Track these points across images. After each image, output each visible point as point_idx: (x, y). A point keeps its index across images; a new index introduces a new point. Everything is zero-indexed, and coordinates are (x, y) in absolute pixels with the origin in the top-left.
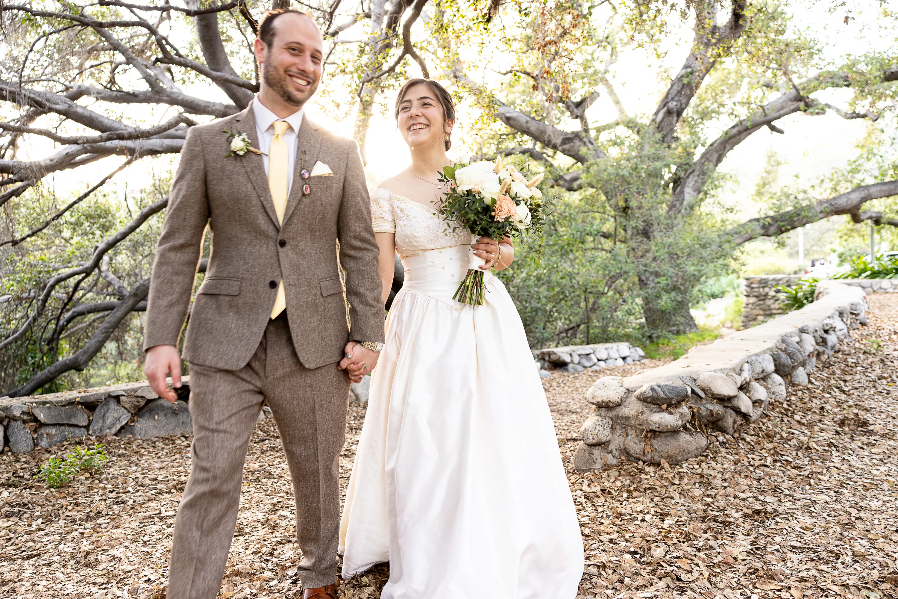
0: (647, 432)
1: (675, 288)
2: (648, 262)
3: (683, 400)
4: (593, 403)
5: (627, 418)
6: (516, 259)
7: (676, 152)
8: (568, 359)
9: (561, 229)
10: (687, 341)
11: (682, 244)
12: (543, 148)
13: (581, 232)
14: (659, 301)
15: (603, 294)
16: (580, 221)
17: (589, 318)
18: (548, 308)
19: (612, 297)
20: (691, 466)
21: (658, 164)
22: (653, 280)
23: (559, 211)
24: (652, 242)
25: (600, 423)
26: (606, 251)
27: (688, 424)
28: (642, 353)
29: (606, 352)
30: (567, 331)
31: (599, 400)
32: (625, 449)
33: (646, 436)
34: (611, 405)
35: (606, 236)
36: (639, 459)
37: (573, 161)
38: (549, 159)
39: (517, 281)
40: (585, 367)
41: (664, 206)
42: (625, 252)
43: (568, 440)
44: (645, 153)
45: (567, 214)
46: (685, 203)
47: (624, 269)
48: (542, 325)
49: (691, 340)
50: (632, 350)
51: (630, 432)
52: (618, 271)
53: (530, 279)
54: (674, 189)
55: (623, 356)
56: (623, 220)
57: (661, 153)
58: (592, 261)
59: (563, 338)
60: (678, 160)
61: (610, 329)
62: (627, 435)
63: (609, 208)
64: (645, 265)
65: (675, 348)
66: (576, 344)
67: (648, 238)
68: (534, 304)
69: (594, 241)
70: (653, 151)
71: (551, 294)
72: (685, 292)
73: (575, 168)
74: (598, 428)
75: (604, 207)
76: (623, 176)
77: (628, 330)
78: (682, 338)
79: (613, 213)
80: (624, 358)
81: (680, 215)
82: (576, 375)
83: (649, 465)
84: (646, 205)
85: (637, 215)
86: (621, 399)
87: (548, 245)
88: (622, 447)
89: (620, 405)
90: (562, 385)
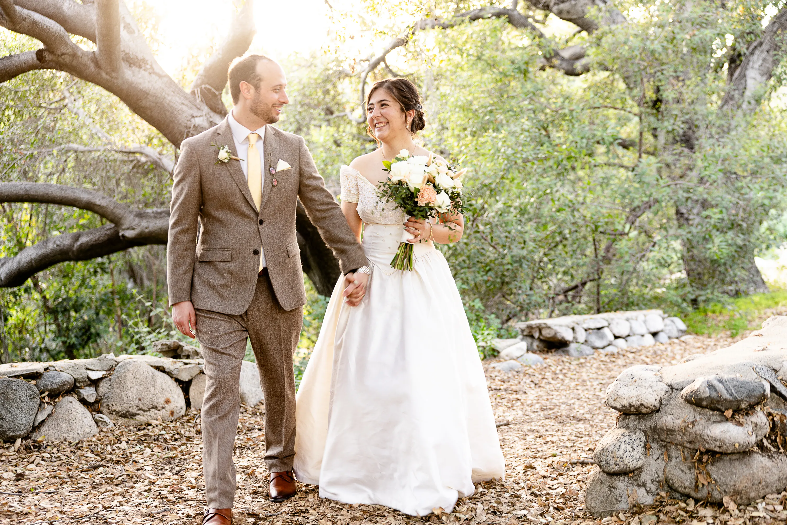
0: (701, 453)
1: (733, 225)
2: (691, 184)
3: (758, 404)
4: (615, 408)
5: (670, 432)
6: (487, 182)
7: (735, 14)
8: (568, 336)
9: (556, 136)
10: (752, 307)
11: (744, 156)
12: (529, 8)
13: (588, 139)
14: (710, 246)
15: (623, 234)
16: (587, 123)
17: (600, 272)
18: (536, 258)
19: (636, 239)
20: (770, 508)
21: (708, 32)
22: (698, 214)
23: (553, 106)
24: (698, 154)
25: (627, 439)
26: (627, 168)
27: (765, 441)
28: (683, 326)
29: (627, 324)
30: (566, 292)
31: (626, 403)
32: (667, 480)
33: (700, 460)
34: (644, 410)
35: (625, 145)
36: (688, 496)
37: (574, 28)
38: (537, 25)
39: (490, 215)
40: (595, 348)
41: (714, 98)
42: (654, 170)
43: (574, 464)
44: (686, 15)
45: (566, 111)
46: (748, 93)
47: (655, 195)
48: (528, 283)
49: (757, 305)
50: (668, 321)
51: (674, 453)
52: (646, 199)
53: (509, 212)
54: (731, 72)
55: (653, 330)
56: (652, 119)
57: (711, 16)
58: (605, 182)
59: (561, 303)
60: (739, 27)
61: (631, 289)
62: (669, 458)
63: (630, 102)
64: (688, 191)
65: (732, 318)
66: (580, 313)
67: (691, 147)
68: (517, 251)
69: (608, 152)
70: (699, 11)
71: (542, 235)
72: (748, 232)
73: (576, 40)
74: (623, 446)
75: (623, 101)
76: (653, 52)
77: (659, 291)
78: (742, 302)
79: (636, 110)
80: (654, 334)
81: (740, 112)
82: (582, 360)
83: (705, 505)
84: (688, 97)
85: (675, 112)
86: (660, 402)
87: (537, 159)
88: (662, 477)
89: (658, 411)
90: (561, 376)
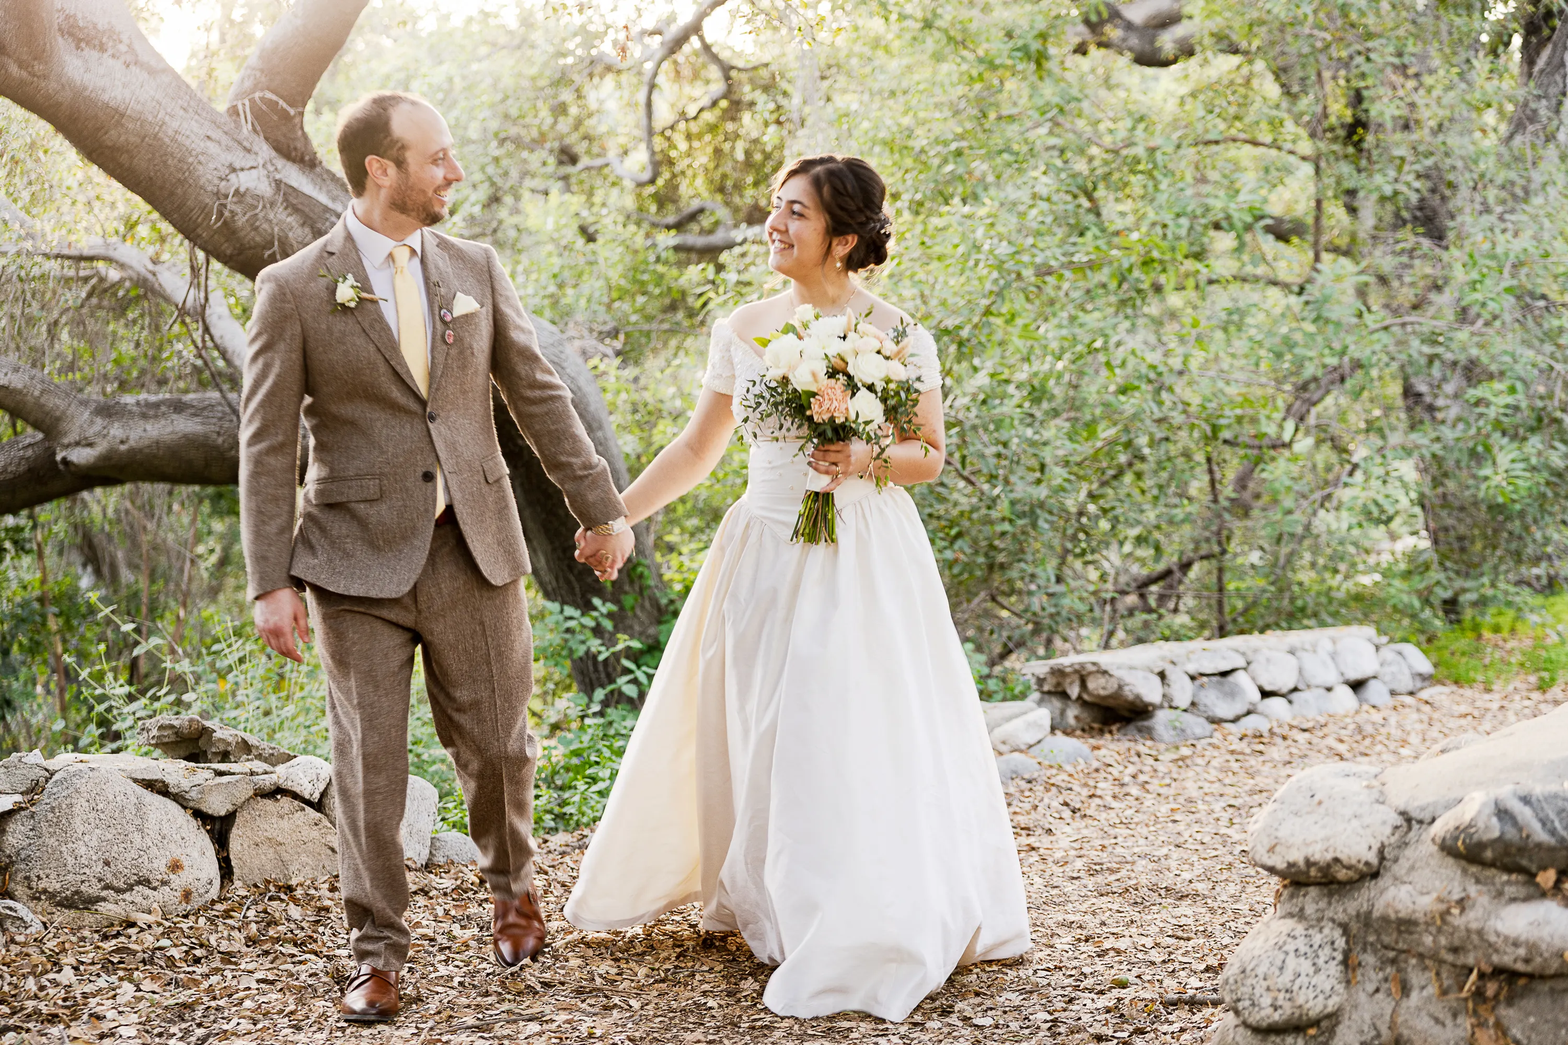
0: (1482, 976)
1: (1542, 422)
2: (1441, 325)
4: (1272, 870)
5: (1406, 925)
6: (950, 322)
8: (1151, 692)
9: (1116, 210)
13: (1193, 217)
14: (1486, 471)
15: (1278, 445)
16: (1189, 178)
17: (1223, 538)
18: (1071, 504)
19: (1310, 456)
22: (1456, 396)
23: (1107, 140)
24: (1454, 251)
25: (1301, 944)
26: (1286, 286)
28: (1424, 665)
29: (1292, 661)
30: (1143, 586)
31: (1297, 857)
33: (1479, 994)
34: (1342, 874)
35: (1280, 233)
39: (958, 403)
40: (1215, 721)
41: (1490, 117)
42: (1352, 292)
43: (1170, 1005)
45: (1139, 151)
47: (1355, 352)
48: (1051, 565)
50: (1388, 653)
51: (1416, 978)
52: (1333, 361)
53: (1004, 396)
54: (1530, 55)
55: (1354, 675)
56: (1345, 168)
58: (1234, 322)
59: (1131, 613)
61: (1300, 576)
62: (1405, 989)
63: (1291, 127)
64: (1432, 339)
65: (1539, 643)
66: (1177, 637)
67: (1438, 236)
68: (1023, 489)
69: (1240, 248)
71: (1086, 449)
74: (1292, 962)
75: (1276, 125)
76: (1344, 9)
77: (1366, 580)
79: (1306, 147)
80: (1357, 686)
81: (1551, 151)
82: (1185, 751)
84: (1429, 115)
85: (1398, 152)
86: (1381, 852)
87: (1069, 265)
88: (1386, 1035)
89: (1375, 875)
90: (1135, 791)
